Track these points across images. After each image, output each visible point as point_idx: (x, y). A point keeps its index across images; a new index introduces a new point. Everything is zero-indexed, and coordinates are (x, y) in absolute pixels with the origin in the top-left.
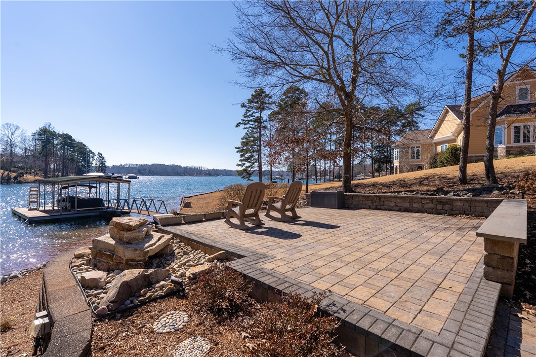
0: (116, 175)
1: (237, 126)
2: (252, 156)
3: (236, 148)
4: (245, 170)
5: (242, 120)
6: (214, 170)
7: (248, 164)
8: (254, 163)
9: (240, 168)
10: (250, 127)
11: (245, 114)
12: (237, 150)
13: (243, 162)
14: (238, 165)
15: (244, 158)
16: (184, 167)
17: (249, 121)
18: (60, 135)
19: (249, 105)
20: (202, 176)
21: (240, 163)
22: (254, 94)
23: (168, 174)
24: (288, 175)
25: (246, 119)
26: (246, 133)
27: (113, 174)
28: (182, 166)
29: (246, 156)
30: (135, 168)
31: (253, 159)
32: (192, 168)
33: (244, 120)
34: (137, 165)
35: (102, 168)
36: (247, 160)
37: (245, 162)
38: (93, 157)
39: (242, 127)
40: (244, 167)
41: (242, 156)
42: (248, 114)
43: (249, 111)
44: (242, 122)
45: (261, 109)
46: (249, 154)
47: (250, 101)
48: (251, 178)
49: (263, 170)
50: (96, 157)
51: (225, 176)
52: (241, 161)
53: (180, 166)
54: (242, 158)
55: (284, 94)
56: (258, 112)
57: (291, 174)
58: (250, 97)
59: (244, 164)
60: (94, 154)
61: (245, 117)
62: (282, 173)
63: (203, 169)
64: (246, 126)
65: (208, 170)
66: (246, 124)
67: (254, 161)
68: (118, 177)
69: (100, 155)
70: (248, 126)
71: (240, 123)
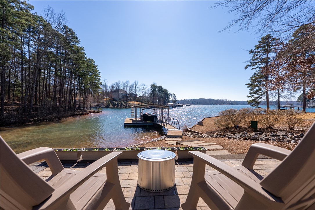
0: (180, 104)
1: (246, 68)
2: (260, 90)
3: (246, 84)
4: (253, 100)
5: (250, 63)
6: (234, 101)
7: (256, 96)
8: (262, 95)
9: (250, 99)
10: (258, 67)
11: (252, 58)
12: (247, 86)
13: (252, 95)
14: (248, 97)
15: (253, 91)
16: (216, 100)
17: (256, 63)
18: (158, 87)
19: (256, 50)
20: (227, 105)
21: (249, 95)
22: (260, 40)
23: (207, 104)
24: (298, 104)
25: (254, 62)
26: (255, 73)
27: (179, 104)
28: (215, 100)
29: (255, 90)
30: (191, 101)
31: (261, 92)
32: (221, 101)
33: (251, 63)
34: (191, 99)
35: (175, 101)
36: (255, 92)
37: (254, 94)
38: (171, 96)
39: (250, 68)
40: (253, 98)
41: (251, 90)
42: (256, 58)
43: (257, 55)
44: (250, 64)
45: (268, 51)
46: (257, 88)
47: (258, 47)
48: (259, 106)
49: (270, 100)
50: (172, 96)
51: (243, 105)
52: (250, 93)
53: (214, 100)
54: (252, 92)
55: (293, 36)
56: (265, 54)
57: (301, 103)
58: (258, 44)
59: (253, 96)
60: (172, 94)
61: (253, 60)
62: (291, 103)
63: (227, 101)
64: (253, 67)
65: (231, 102)
66: (254, 65)
67: (262, 93)
68: (181, 105)
69: (174, 94)
70: (256, 66)
71: (248, 65)
